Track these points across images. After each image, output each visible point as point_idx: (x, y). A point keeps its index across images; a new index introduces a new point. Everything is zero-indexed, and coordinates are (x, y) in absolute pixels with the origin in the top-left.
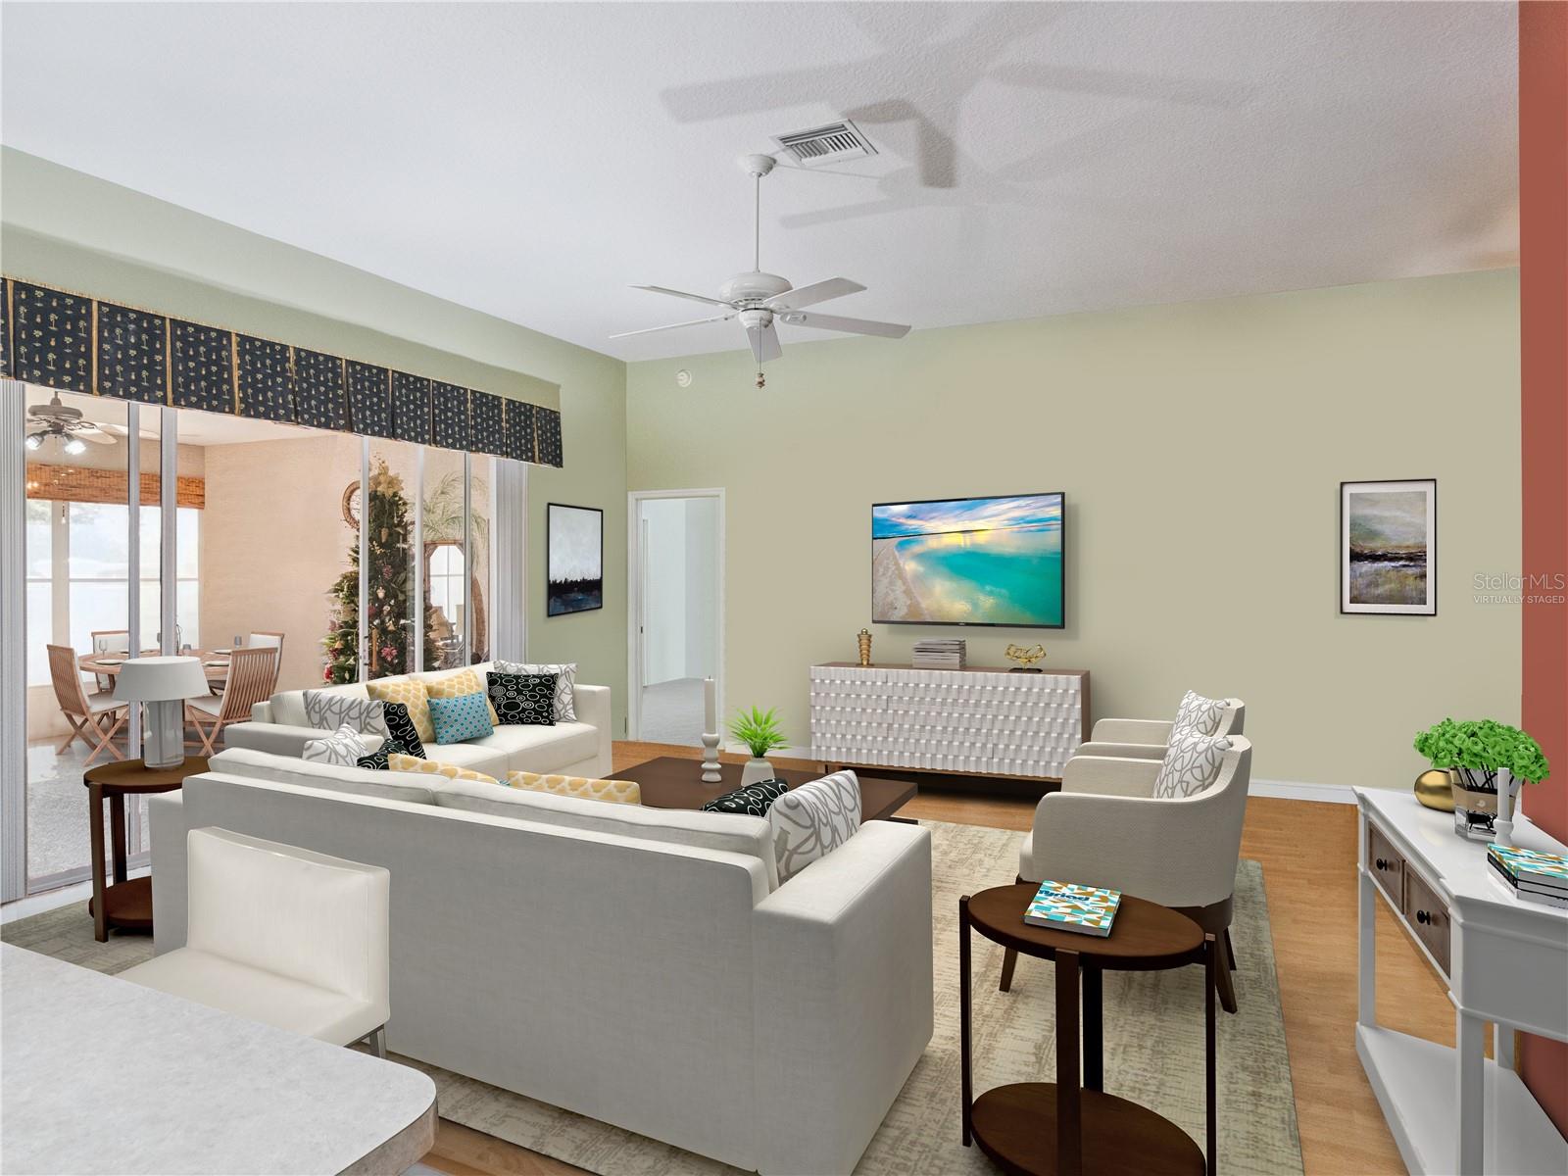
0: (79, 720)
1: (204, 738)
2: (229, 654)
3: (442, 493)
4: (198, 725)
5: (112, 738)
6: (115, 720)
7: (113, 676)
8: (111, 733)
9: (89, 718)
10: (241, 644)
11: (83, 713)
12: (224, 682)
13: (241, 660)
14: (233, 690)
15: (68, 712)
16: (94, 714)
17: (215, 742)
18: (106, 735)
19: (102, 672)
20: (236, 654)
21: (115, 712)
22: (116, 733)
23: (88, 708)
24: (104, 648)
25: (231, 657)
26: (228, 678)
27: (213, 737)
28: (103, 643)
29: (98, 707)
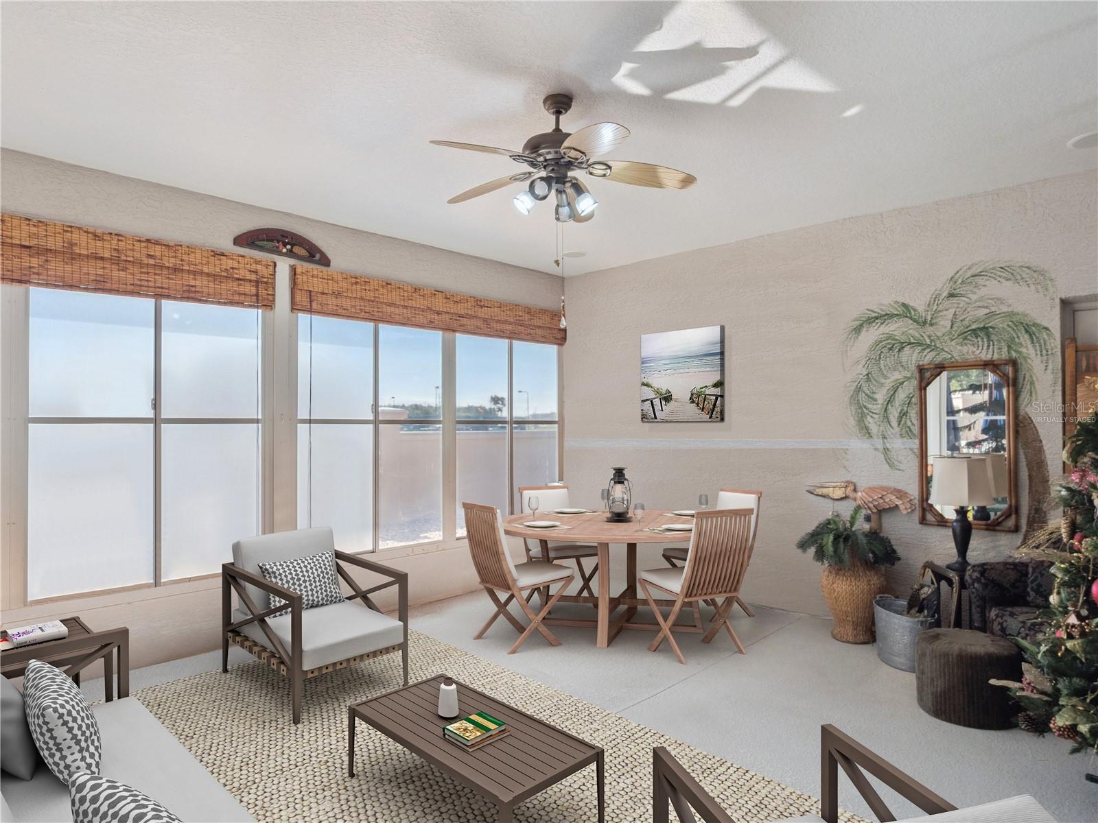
0: (503, 596)
1: (660, 620)
2: (693, 516)
3: (951, 295)
4: (653, 605)
5: (544, 618)
6: (548, 597)
7: (546, 541)
8: (543, 614)
9: (516, 594)
10: (707, 504)
11: (508, 588)
12: (686, 551)
13: (708, 524)
14: (697, 561)
15: (489, 586)
16: (522, 589)
17: (674, 625)
18: (537, 615)
19: (531, 537)
20: (701, 516)
21: (548, 586)
22: (549, 613)
23: (515, 581)
24: (534, 506)
25: (695, 519)
26: (691, 546)
27: (672, 618)
28: (533, 501)
29: (527, 580)
